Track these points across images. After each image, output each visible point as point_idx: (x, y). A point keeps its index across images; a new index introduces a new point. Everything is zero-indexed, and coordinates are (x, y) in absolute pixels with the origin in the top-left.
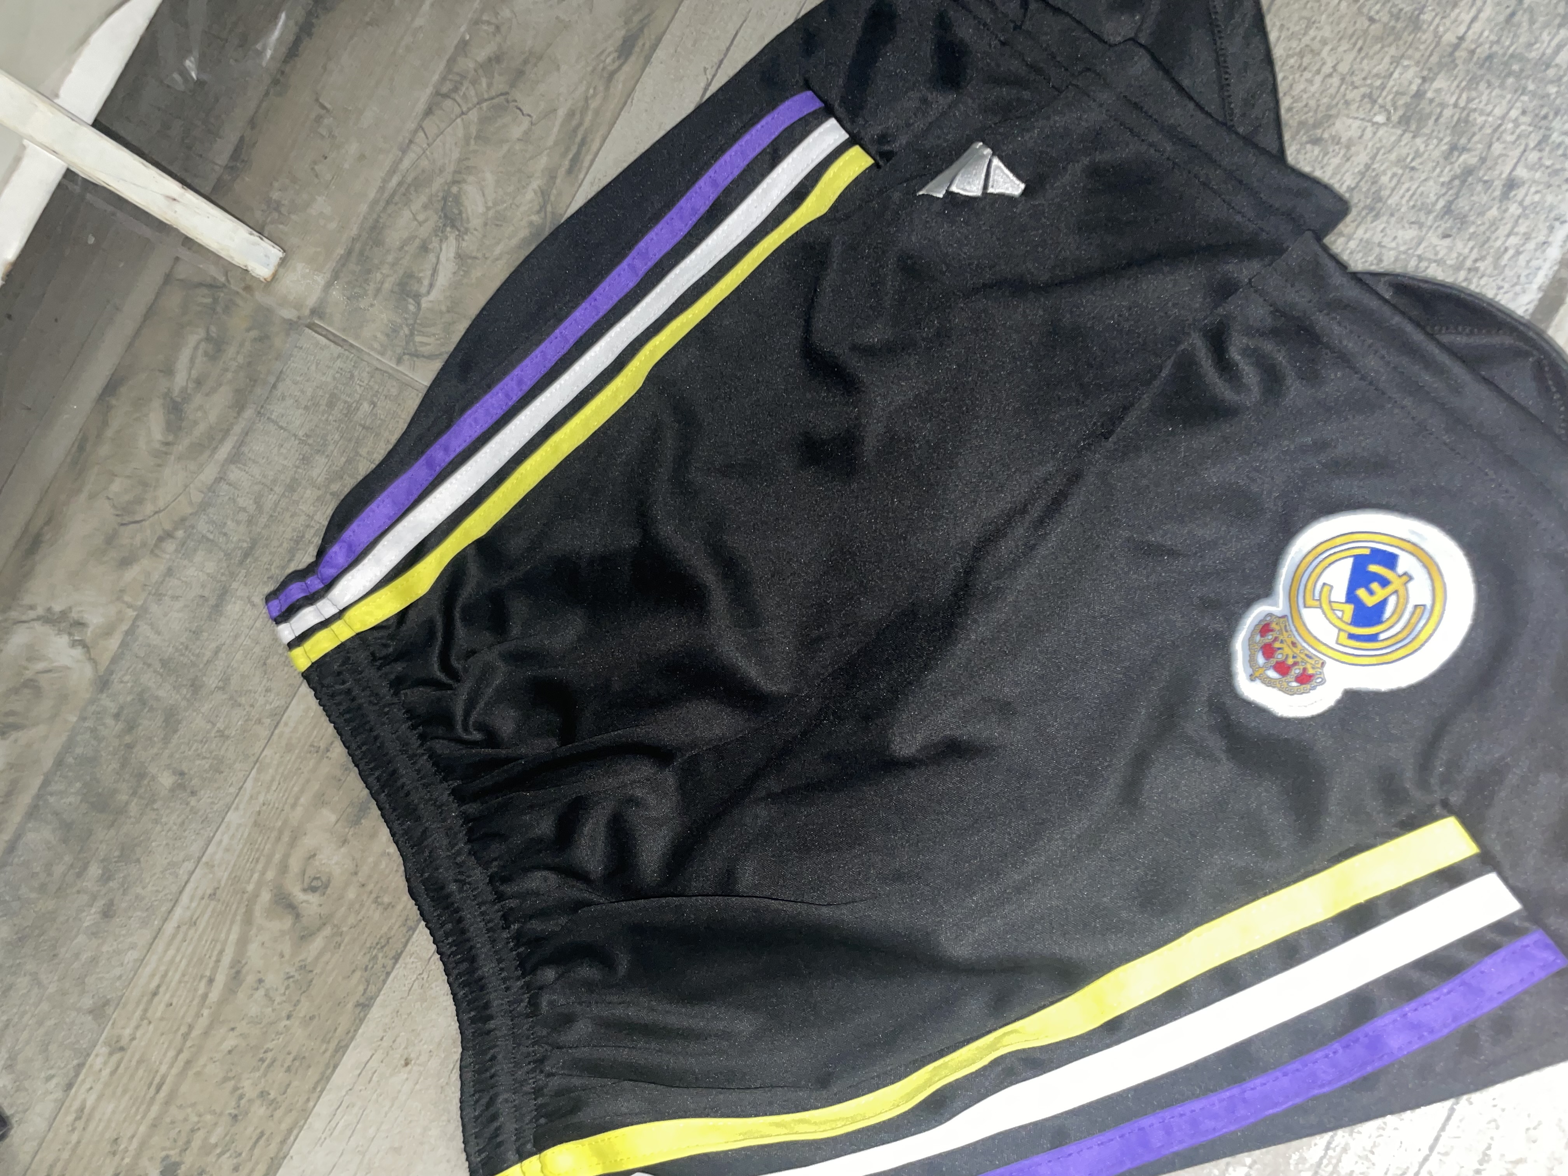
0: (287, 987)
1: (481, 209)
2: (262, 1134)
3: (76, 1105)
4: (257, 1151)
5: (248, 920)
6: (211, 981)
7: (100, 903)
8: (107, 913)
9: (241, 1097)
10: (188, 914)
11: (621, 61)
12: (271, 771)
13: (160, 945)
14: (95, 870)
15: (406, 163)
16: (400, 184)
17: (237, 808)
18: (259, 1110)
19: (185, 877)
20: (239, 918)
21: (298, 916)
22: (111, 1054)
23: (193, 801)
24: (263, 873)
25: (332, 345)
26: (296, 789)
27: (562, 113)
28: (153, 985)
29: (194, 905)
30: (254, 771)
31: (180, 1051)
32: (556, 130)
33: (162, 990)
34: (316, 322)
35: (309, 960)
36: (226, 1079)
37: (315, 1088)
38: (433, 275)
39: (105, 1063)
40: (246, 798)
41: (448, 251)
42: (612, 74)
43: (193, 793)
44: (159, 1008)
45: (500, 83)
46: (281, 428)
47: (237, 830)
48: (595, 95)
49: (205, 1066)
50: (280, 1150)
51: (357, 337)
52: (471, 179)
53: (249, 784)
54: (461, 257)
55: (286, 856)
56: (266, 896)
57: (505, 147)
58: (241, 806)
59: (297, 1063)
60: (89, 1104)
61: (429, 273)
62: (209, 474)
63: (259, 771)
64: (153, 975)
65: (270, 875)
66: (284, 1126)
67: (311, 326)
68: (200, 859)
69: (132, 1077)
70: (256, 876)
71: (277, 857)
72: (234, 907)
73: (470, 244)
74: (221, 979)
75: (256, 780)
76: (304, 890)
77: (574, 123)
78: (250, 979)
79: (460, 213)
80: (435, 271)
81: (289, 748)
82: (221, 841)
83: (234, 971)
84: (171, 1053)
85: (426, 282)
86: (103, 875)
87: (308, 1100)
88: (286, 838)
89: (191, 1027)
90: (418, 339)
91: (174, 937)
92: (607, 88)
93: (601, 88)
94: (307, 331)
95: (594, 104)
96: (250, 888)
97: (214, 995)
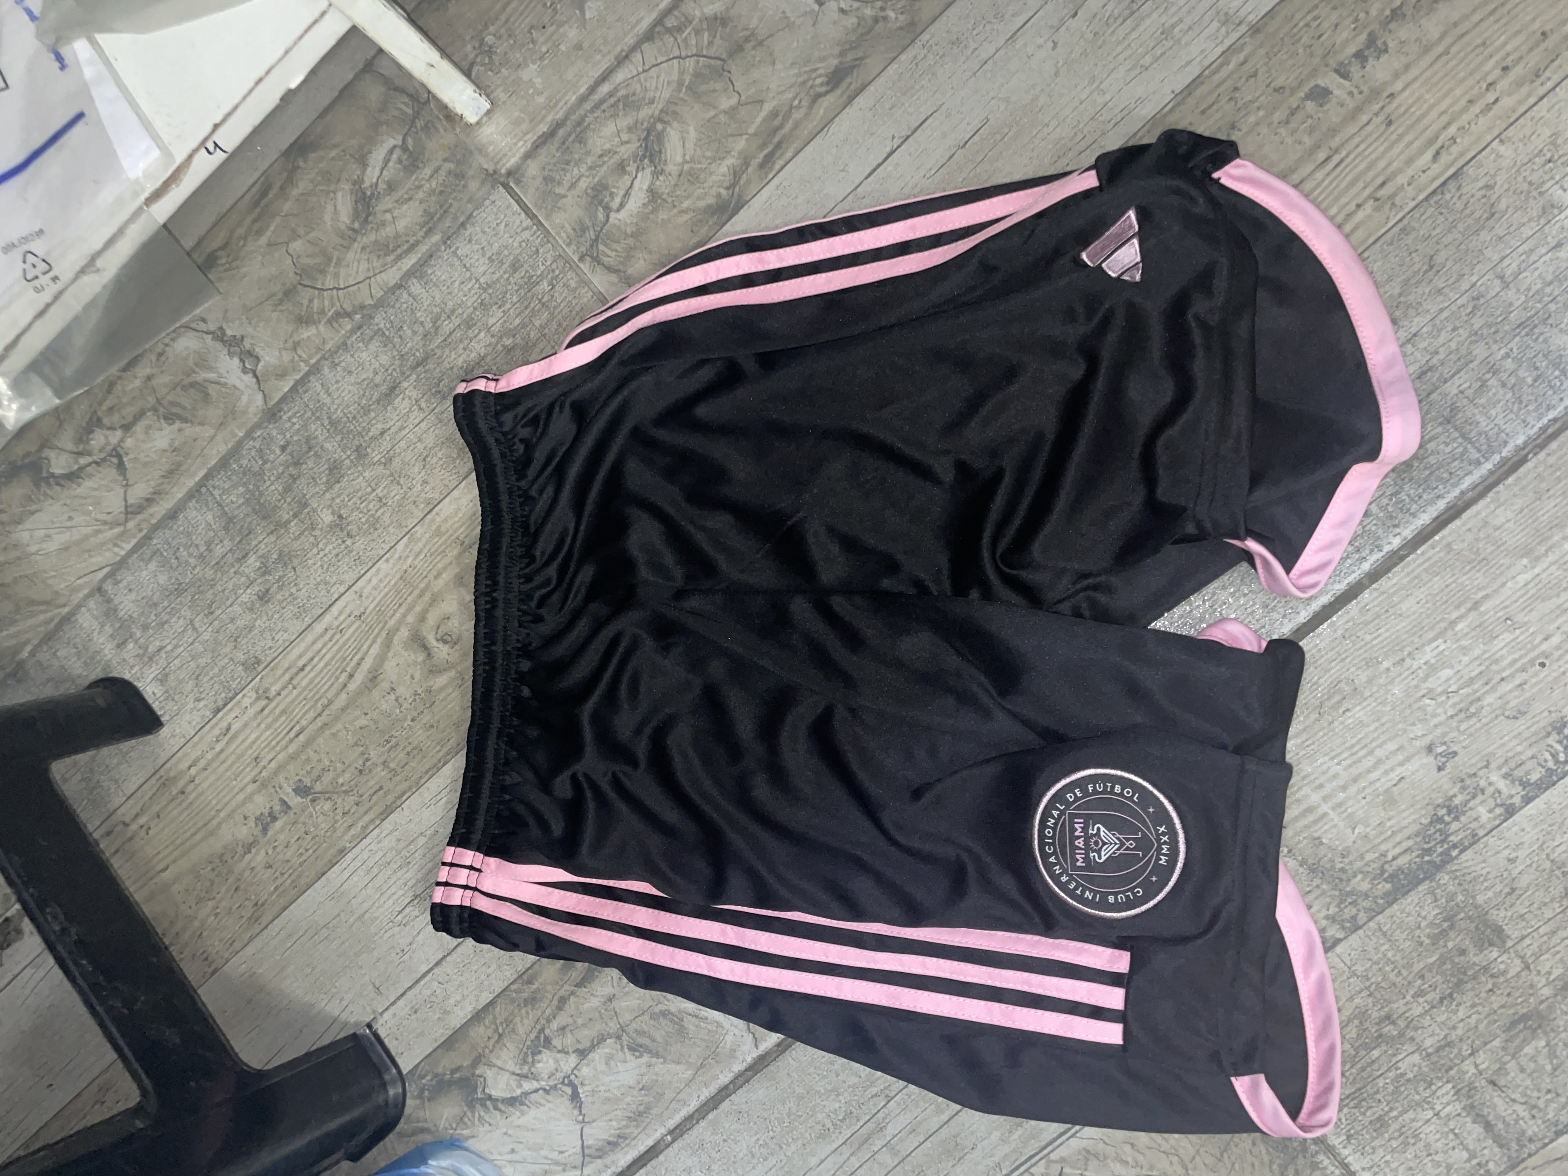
0: (415, 700)
1: (679, 159)
2: (381, 788)
3: (224, 725)
4: (375, 798)
5: (388, 644)
6: (351, 676)
7: (256, 588)
8: (264, 597)
9: (368, 760)
10: (336, 623)
11: (829, 88)
12: (420, 545)
13: (309, 637)
14: (253, 561)
15: (620, 76)
16: (611, 94)
17: (387, 561)
18: (381, 773)
19: (336, 596)
20: (379, 640)
21: (429, 655)
22: (258, 699)
23: (349, 542)
24: (404, 616)
25: (523, 214)
26: (440, 566)
27: (767, 107)
28: (300, 663)
29: (341, 618)
30: (405, 539)
31: (320, 715)
32: (759, 120)
33: (308, 669)
34: (511, 184)
35: (435, 687)
36: (356, 744)
37: (427, 772)
38: (624, 196)
39: (252, 705)
40: (397, 556)
41: (643, 181)
42: (819, 96)
43: (349, 535)
44: (304, 680)
45: (719, 48)
46: (465, 266)
47: (385, 577)
48: (798, 107)
49: (338, 731)
50: (395, 802)
51: (547, 217)
52: (675, 124)
53: (400, 547)
54: (653, 194)
55: (425, 611)
56: (404, 633)
57: (712, 113)
58: (391, 561)
59: (415, 752)
60: (235, 727)
61: (622, 192)
62: (392, 276)
63: (410, 541)
64: (300, 656)
65: (410, 619)
66: (399, 789)
67: (506, 186)
68: (350, 587)
69: (276, 720)
70: (398, 615)
71: (418, 609)
72: (376, 631)
73: (663, 185)
74: (360, 677)
75: (407, 546)
76: (437, 640)
77: (777, 123)
78: (385, 685)
79: (660, 152)
80: (627, 194)
81: (438, 533)
82: (370, 581)
83: (370, 676)
84: (312, 714)
85: (618, 200)
86: (260, 568)
87: (421, 777)
88: (427, 597)
89: (330, 702)
90: (601, 247)
91: (322, 635)
92: (811, 107)
93: (805, 104)
94: (501, 188)
95: (797, 115)
96: (392, 623)
97: (352, 686)
